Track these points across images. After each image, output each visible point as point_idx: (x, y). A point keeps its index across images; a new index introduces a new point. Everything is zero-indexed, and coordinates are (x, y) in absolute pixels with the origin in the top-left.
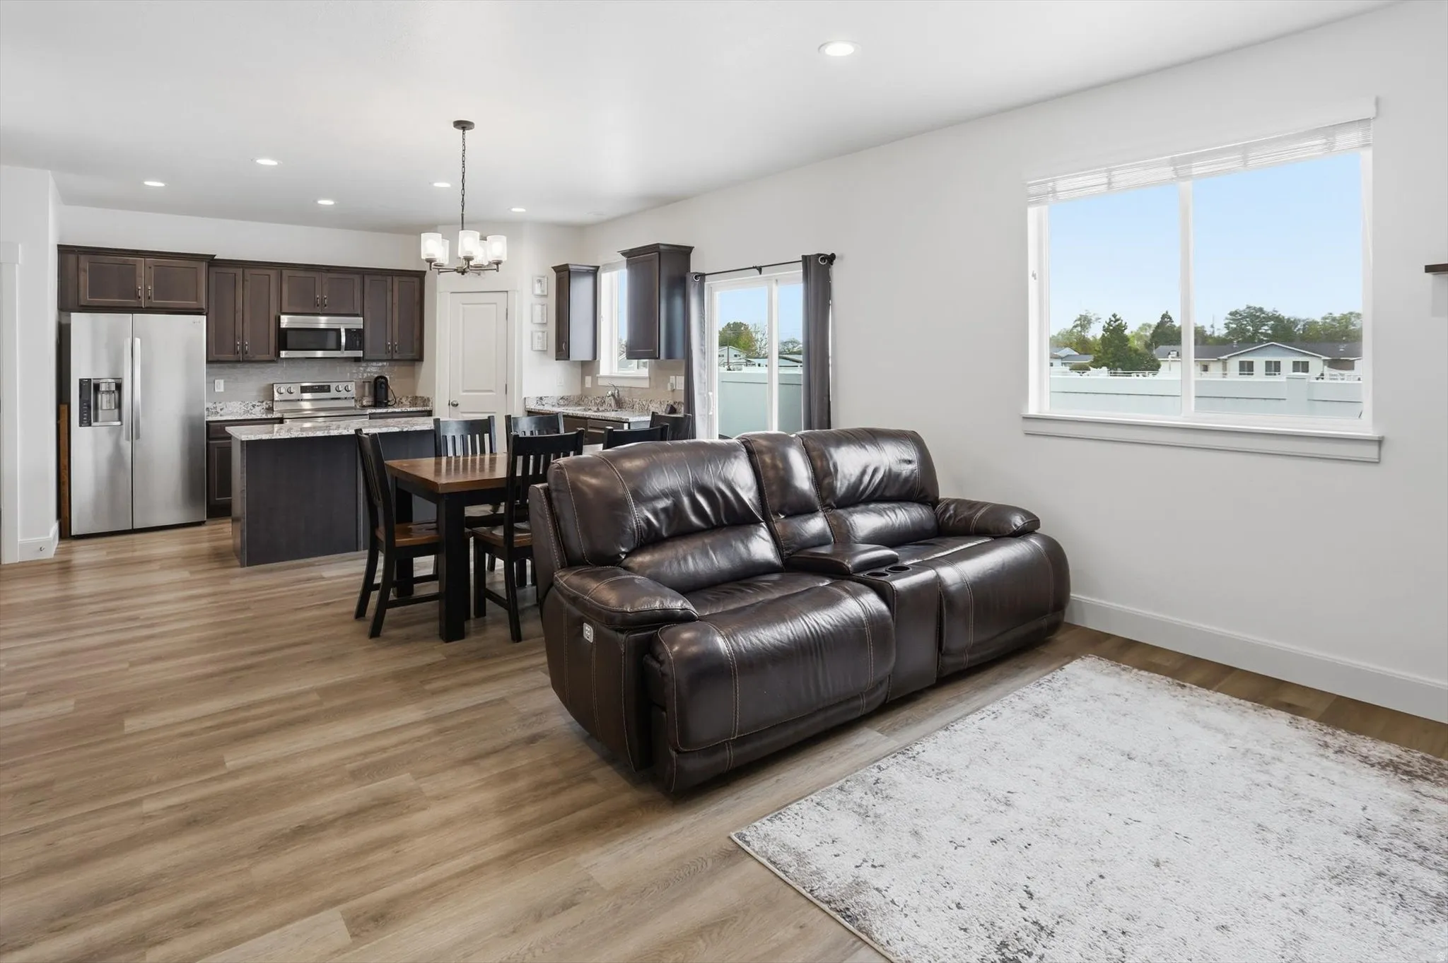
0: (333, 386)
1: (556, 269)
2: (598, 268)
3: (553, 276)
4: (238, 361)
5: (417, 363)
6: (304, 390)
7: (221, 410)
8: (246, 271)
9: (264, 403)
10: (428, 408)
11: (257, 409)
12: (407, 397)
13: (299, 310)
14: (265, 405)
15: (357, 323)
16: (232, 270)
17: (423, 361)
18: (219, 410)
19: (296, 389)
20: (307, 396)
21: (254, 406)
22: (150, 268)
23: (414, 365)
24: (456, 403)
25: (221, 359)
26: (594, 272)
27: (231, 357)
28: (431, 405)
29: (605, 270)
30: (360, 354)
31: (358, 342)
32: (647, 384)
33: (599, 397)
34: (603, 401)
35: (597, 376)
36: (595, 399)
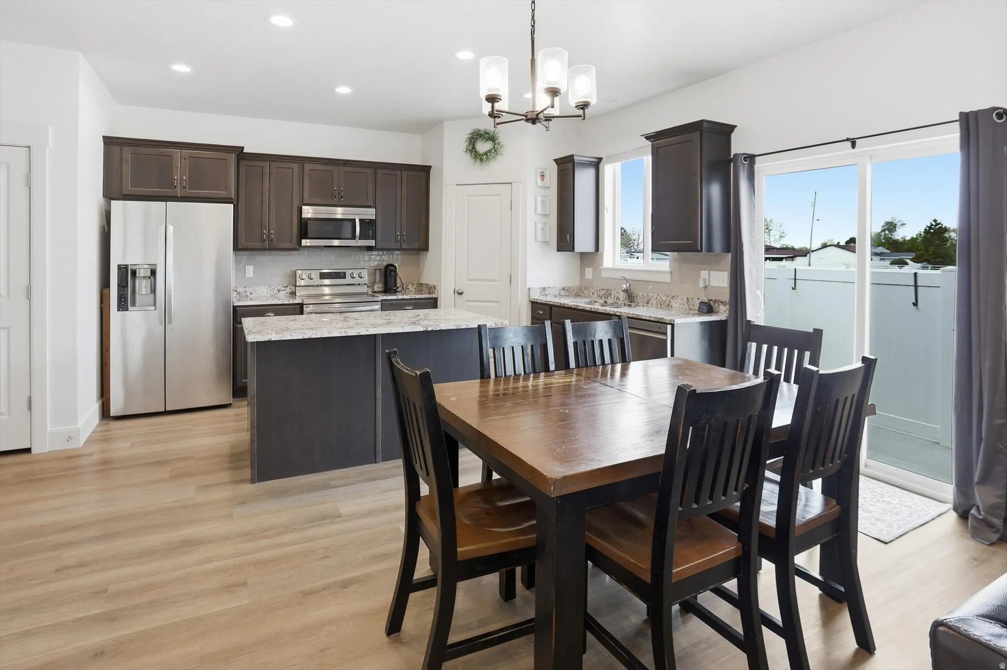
0: (348, 273)
1: (558, 161)
2: (600, 159)
3: (555, 167)
4: (264, 249)
5: (421, 252)
6: (323, 276)
7: (251, 293)
8: (273, 164)
9: (288, 288)
10: (434, 296)
11: (282, 293)
12: (413, 284)
13: (318, 201)
14: (288, 290)
15: (370, 213)
16: (260, 164)
17: (428, 250)
18: (249, 295)
19: (315, 275)
20: (327, 282)
21: (279, 291)
22: (185, 159)
23: (419, 254)
24: (461, 292)
25: (249, 247)
26: (596, 164)
27: (258, 245)
28: (436, 293)
29: (609, 162)
30: (372, 243)
31: (371, 232)
32: (667, 279)
33: (603, 290)
34: (608, 294)
35: (601, 267)
36: (599, 292)
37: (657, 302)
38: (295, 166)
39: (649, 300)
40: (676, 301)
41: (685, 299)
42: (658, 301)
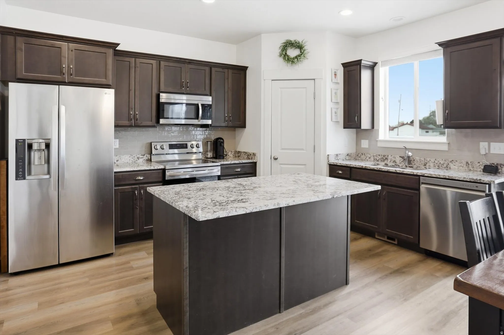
0: (189, 144)
1: (345, 65)
2: (376, 64)
3: (342, 68)
4: (131, 126)
6: (172, 147)
7: (117, 161)
8: (137, 59)
9: (145, 156)
10: (255, 161)
11: (141, 160)
12: (232, 152)
13: (170, 90)
14: (145, 158)
15: (208, 100)
16: (127, 59)
17: (246, 128)
19: (166, 146)
20: (176, 151)
21: (138, 158)
22: (72, 51)
23: (235, 131)
24: (277, 158)
25: (119, 125)
26: (373, 67)
27: (126, 123)
28: (256, 158)
29: (382, 65)
30: (209, 122)
31: (209, 115)
32: (445, 148)
33: (379, 155)
34: (384, 158)
35: (377, 140)
36: (375, 157)
37: (434, 165)
38: (154, 62)
39: (427, 163)
40: (454, 164)
41: (465, 163)
42: (436, 164)
